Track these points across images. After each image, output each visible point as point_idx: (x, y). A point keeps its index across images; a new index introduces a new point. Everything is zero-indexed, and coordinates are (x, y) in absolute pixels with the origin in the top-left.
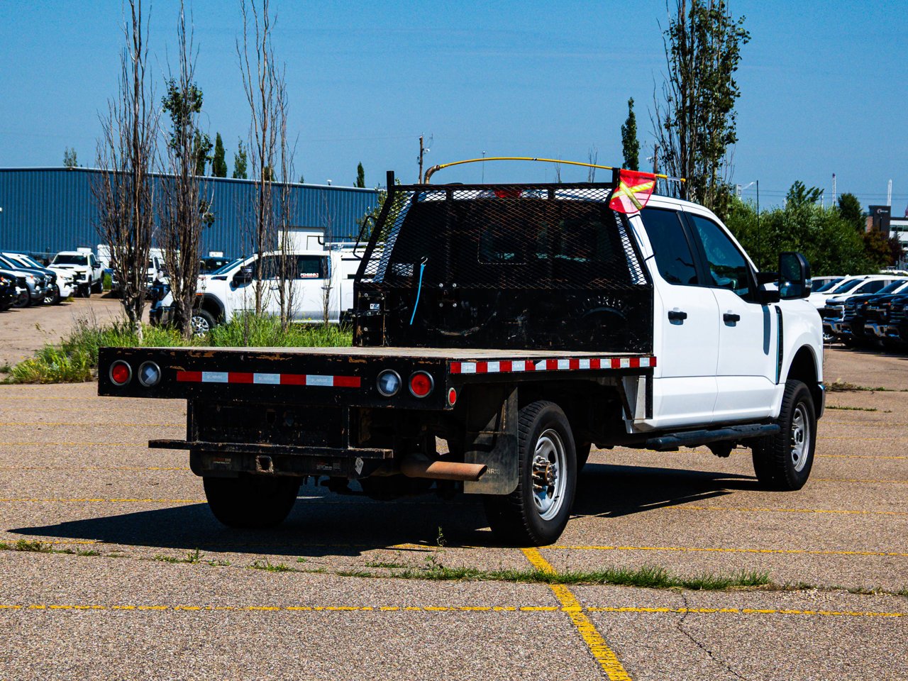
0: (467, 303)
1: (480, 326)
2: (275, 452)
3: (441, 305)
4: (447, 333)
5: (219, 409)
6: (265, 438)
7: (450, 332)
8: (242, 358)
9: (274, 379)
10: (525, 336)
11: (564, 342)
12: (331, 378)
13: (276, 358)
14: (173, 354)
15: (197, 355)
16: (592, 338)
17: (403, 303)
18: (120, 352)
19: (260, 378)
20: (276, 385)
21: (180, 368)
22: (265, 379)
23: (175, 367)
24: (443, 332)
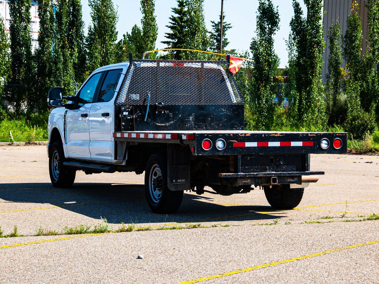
0: (168, 111)
1: (174, 121)
2: (280, 175)
3: (157, 112)
4: (159, 125)
5: (249, 158)
6: (270, 170)
7: (161, 124)
8: (263, 136)
9: (277, 144)
10: (193, 125)
11: (210, 127)
12: (301, 142)
13: (278, 135)
14: (232, 135)
15: (243, 135)
16: (221, 125)
17: (139, 112)
18: (206, 135)
19: (271, 144)
20: (278, 147)
21: (235, 141)
22: (274, 144)
23: (233, 141)
24: (157, 124)
